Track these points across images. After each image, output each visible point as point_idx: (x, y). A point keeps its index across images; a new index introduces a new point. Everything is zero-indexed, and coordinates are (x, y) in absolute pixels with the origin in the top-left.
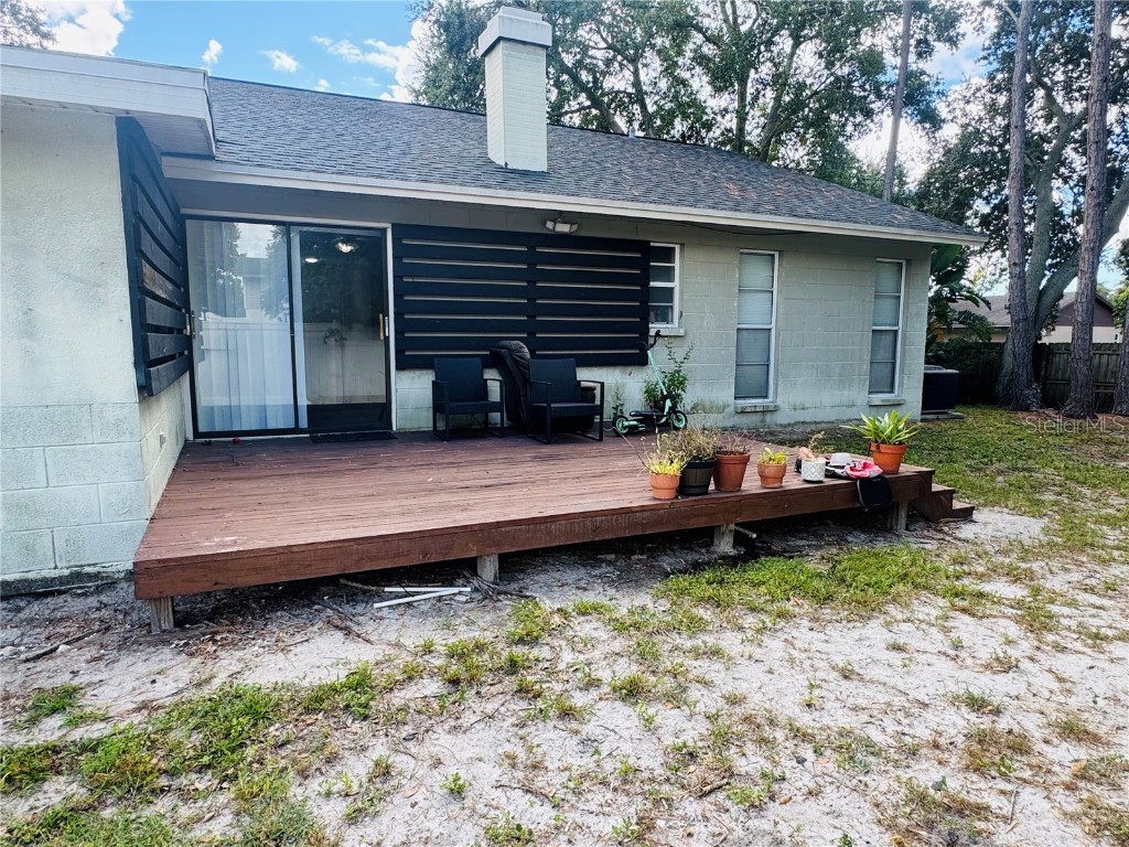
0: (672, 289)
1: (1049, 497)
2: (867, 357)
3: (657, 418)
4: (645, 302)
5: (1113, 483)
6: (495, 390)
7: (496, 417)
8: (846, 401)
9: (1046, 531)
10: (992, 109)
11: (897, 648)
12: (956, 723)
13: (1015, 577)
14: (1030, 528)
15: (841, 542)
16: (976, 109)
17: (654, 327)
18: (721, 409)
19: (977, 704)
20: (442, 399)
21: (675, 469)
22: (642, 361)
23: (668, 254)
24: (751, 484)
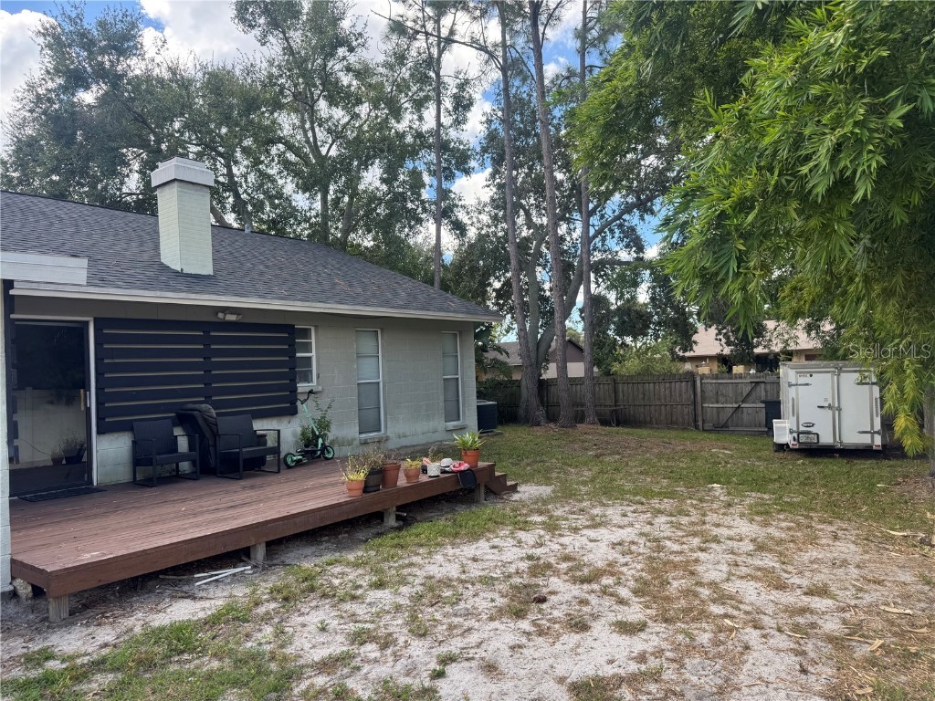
0: (310, 358)
1: (554, 475)
2: (442, 398)
3: (314, 452)
4: (292, 369)
5: (585, 464)
6: (183, 444)
7: (185, 466)
8: (431, 427)
9: (554, 492)
10: (495, 218)
11: (494, 547)
12: (524, 565)
13: (541, 513)
14: (546, 490)
15: (453, 510)
16: (485, 218)
17: (302, 387)
18: (350, 443)
19: (530, 558)
20: (140, 458)
21: (362, 476)
22: (292, 411)
23: (306, 333)
24: (402, 482)
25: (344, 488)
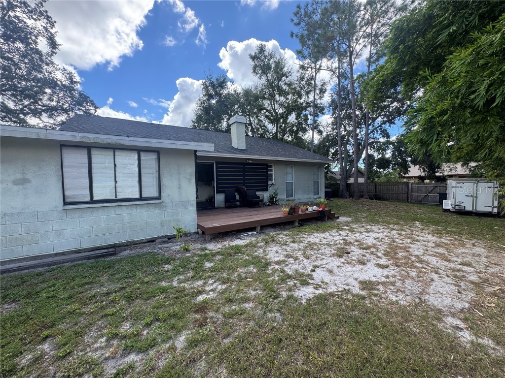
0: (272, 174)
1: (352, 214)
2: (313, 187)
3: (273, 202)
4: (267, 177)
5: (364, 212)
6: (238, 197)
7: (238, 203)
8: (311, 197)
9: (352, 220)
10: (333, 129)
11: (331, 235)
12: (342, 242)
13: (347, 226)
14: (349, 219)
15: (316, 223)
16: (329, 129)
17: (270, 182)
18: (284, 200)
19: (344, 239)
20: (227, 200)
21: (288, 209)
22: (267, 190)
23: (271, 166)
24: (300, 212)
25: (282, 213)
